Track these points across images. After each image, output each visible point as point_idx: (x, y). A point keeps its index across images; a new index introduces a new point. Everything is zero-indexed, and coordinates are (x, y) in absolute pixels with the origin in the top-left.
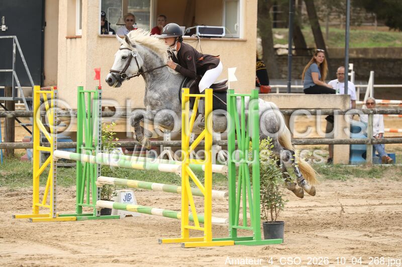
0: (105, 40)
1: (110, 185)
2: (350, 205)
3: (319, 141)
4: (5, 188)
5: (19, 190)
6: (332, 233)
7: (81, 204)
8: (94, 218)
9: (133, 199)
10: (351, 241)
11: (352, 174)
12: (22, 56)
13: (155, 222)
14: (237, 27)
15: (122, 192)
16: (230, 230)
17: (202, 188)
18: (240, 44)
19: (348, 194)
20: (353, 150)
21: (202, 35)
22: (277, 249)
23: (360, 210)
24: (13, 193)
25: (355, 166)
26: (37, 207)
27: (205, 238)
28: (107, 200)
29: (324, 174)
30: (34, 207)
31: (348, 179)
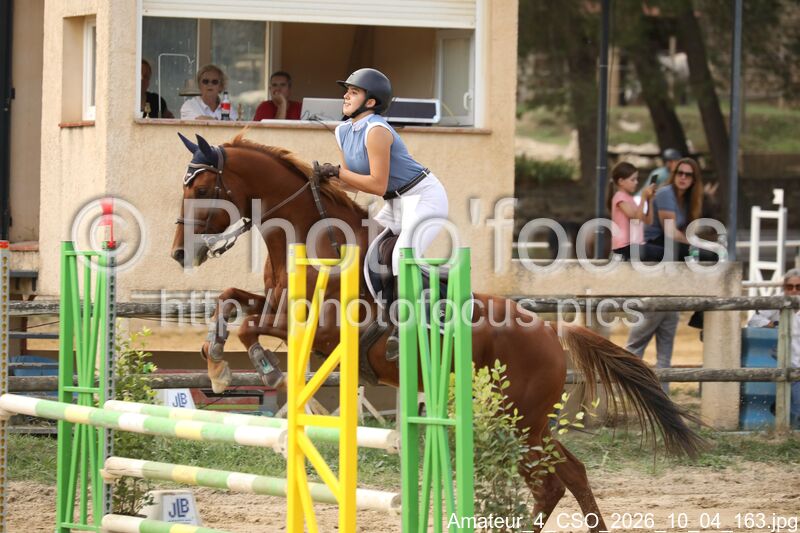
1: (136, 479)
7: (66, 524)
9: (192, 512)
14: (468, 99)
15: (165, 494)
17: (334, 485)
18: (476, 140)
19: (728, 501)
20: (747, 396)
25: (748, 433)
28: (129, 514)
31: (728, 463)
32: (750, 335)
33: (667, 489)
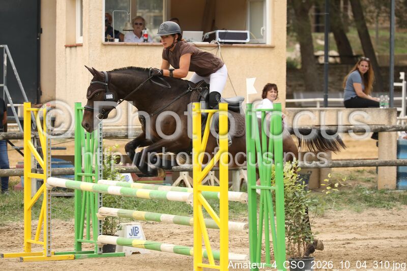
0: (109, 48)
1: (113, 218)
2: (395, 237)
3: (359, 162)
5: (11, 224)
7: (80, 240)
8: (95, 257)
11: (399, 201)
12: (14, 68)
13: (166, 259)
14: (263, 31)
15: (127, 225)
16: (251, 268)
18: (267, 50)
20: (400, 173)
21: (223, 41)
24: (3, 228)
25: (402, 191)
26: (29, 243)
28: (110, 235)
29: (366, 201)
30: (25, 244)
32: (401, 144)
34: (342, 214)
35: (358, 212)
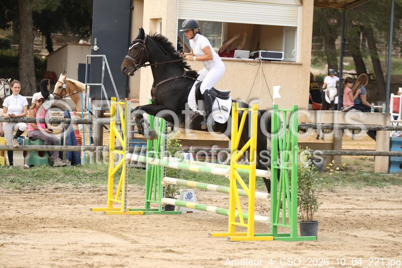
1: (174, 185)
2: (384, 208)
4: (89, 185)
5: (101, 187)
6: (362, 233)
7: (149, 201)
8: (159, 213)
9: (194, 198)
10: (377, 239)
11: (388, 182)
12: (110, 72)
13: (211, 218)
14: (294, 52)
15: (185, 191)
16: (271, 227)
17: (247, 190)
18: (296, 67)
19: (385, 199)
20: (391, 161)
21: (264, 58)
22: (310, 245)
23: (392, 213)
24: (95, 189)
25: (392, 175)
26: (111, 201)
27: (248, 233)
28: (171, 198)
29: (364, 180)
30: (108, 202)
31: (385, 185)
32: (393, 140)
33: (363, 194)
34: (346, 190)
35: (358, 189)
